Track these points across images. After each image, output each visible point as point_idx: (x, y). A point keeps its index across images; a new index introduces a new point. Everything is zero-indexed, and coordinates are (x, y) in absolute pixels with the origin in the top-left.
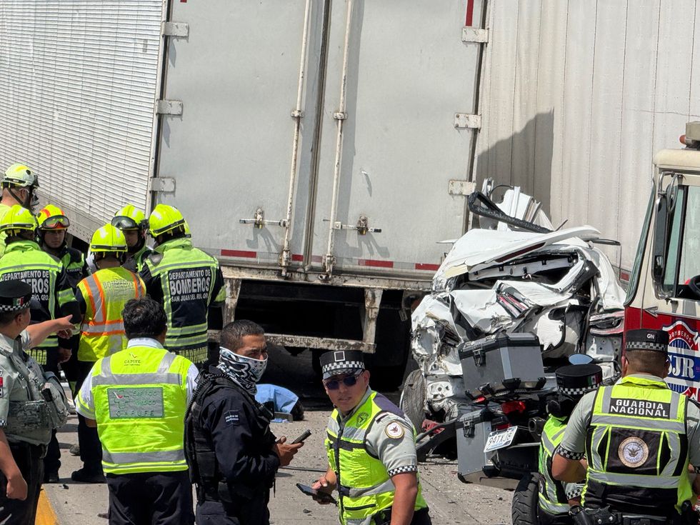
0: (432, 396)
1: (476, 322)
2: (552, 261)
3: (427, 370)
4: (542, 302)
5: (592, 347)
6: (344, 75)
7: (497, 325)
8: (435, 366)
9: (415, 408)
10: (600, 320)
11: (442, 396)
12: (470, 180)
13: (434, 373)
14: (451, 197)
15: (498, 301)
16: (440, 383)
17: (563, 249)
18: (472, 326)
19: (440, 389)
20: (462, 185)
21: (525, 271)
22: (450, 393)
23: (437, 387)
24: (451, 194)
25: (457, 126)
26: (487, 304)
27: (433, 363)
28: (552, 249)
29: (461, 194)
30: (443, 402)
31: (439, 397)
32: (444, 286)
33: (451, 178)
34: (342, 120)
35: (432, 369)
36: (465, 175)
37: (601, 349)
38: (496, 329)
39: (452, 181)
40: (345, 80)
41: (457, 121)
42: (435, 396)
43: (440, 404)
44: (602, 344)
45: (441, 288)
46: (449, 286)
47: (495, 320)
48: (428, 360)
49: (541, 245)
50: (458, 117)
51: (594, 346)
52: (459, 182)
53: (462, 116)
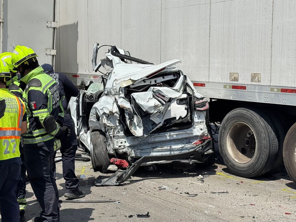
0: (118, 147)
1: (146, 108)
2: (167, 76)
3: (114, 134)
4: (173, 96)
5: (195, 116)
6: (2, 2)
7: (157, 109)
8: (118, 131)
9: (103, 152)
10: (200, 103)
11: (124, 146)
12: (53, 49)
13: (118, 135)
14: (46, 56)
15: (154, 97)
16: (121, 139)
17: (173, 70)
18: (144, 110)
19: (122, 143)
20: (50, 51)
21: (156, 81)
22: (127, 144)
23: (120, 142)
24: (46, 54)
25: (47, 27)
26: (149, 99)
27: (117, 130)
28: (169, 70)
29: (50, 55)
30: (125, 149)
31: (122, 147)
32: (118, 91)
33: (46, 48)
34: (3, 22)
35: (117, 133)
36: (51, 47)
37: (199, 117)
38: (157, 111)
39: (46, 49)
40: (3, 5)
41: (47, 25)
42: (120, 146)
43: (124, 150)
44: (199, 114)
45: (116, 92)
46: (122, 91)
47: (156, 107)
48: (115, 129)
49: (164, 68)
50: (48, 23)
51: (196, 116)
52: (49, 50)
53: (49, 22)
